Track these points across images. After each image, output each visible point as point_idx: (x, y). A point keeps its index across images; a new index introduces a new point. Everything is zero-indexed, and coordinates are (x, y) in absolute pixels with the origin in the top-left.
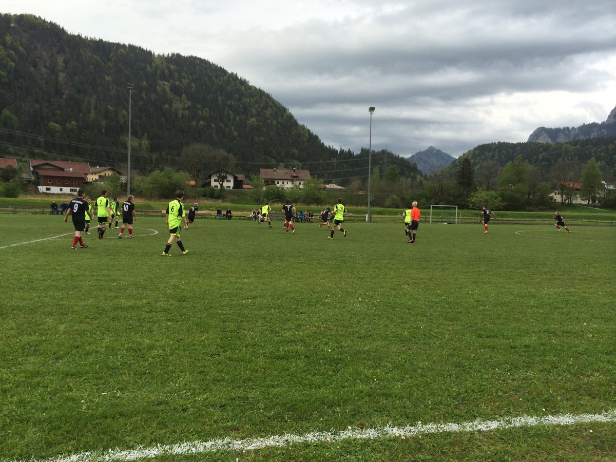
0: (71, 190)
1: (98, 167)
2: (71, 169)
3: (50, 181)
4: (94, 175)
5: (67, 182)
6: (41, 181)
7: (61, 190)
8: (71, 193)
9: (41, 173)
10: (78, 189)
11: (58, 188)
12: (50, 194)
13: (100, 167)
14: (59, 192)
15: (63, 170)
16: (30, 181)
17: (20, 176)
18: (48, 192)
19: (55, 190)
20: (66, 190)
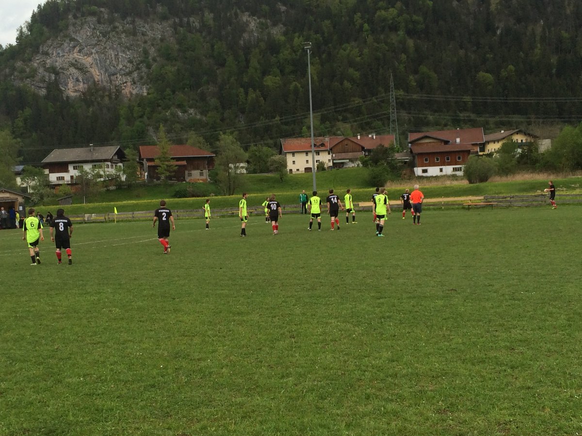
0: (455, 170)
1: (502, 132)
2: (458, 140)
3: (426, 160)
4: (496, 143)
5: (448, 159)
6: (417, 161)
7: (441, 170)
8: (454, 173)
9: (417, 150)
10: (462, 166)
11: (437, 168)
12: (427, 177)
13: (505, 131)
14: (439, 174)
15: (446, 142)
16: (406, 163)
17: (392, 157)
18: (425, 175)
19: (433, 171)
20: (448, 170)
